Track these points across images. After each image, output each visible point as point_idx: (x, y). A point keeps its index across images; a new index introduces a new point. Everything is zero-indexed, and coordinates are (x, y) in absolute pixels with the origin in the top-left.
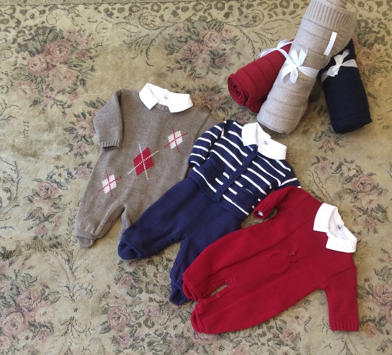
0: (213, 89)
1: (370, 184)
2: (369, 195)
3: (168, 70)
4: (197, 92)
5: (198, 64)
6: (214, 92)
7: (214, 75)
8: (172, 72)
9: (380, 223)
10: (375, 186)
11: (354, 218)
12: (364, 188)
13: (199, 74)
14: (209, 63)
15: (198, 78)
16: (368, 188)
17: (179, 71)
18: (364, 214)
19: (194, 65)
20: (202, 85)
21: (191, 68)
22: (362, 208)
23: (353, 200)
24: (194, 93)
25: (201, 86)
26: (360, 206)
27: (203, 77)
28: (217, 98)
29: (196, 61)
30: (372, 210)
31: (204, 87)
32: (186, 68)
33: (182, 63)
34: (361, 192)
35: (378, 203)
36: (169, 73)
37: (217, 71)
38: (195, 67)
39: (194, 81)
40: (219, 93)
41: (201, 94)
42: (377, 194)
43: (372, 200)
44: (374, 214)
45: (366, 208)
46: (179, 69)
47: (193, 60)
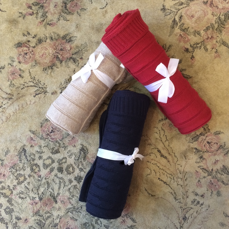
0: (64, 37)
1: (217, 144)
2: (215, 155)
3: (20, 17)
4: (48, 40)
5: (49, 9)
6: (65, 41)
7: (65, 21)
8: (24, 18)
9: (224, 186)
10: (221, 146)
11: (198, 179)
12: (210, 148)
13: (51, 21)
14: (61, 8)
15: (50, 25)
16: (215, 147)
17: (30, 17)
18: (208, 175)
19: (46, 10)
20: (54, 32)
21: (43, 13)
22: (207, 169)
23: (198, 160)
24: (45, 41)
25: (52, 34)
26: (205, 167)
27: (55, 23)
28: (68, 47)
29: (47, 5)
30: (217, 171)
31: (56, 35)
32: (37, 13)
33: (33, 8)
34: (207, 151)
35: (223, 164)
36: (21, 19)
37: (69, 17)
38: (47, 12)
39: (46, 28)
40: (70, 41)
41: (52, 43)
42: (223, 154)
43: (217, 161)
44: (219, 175)
45: (210, 169)
46: (31, 15)
47: (45, 5)
